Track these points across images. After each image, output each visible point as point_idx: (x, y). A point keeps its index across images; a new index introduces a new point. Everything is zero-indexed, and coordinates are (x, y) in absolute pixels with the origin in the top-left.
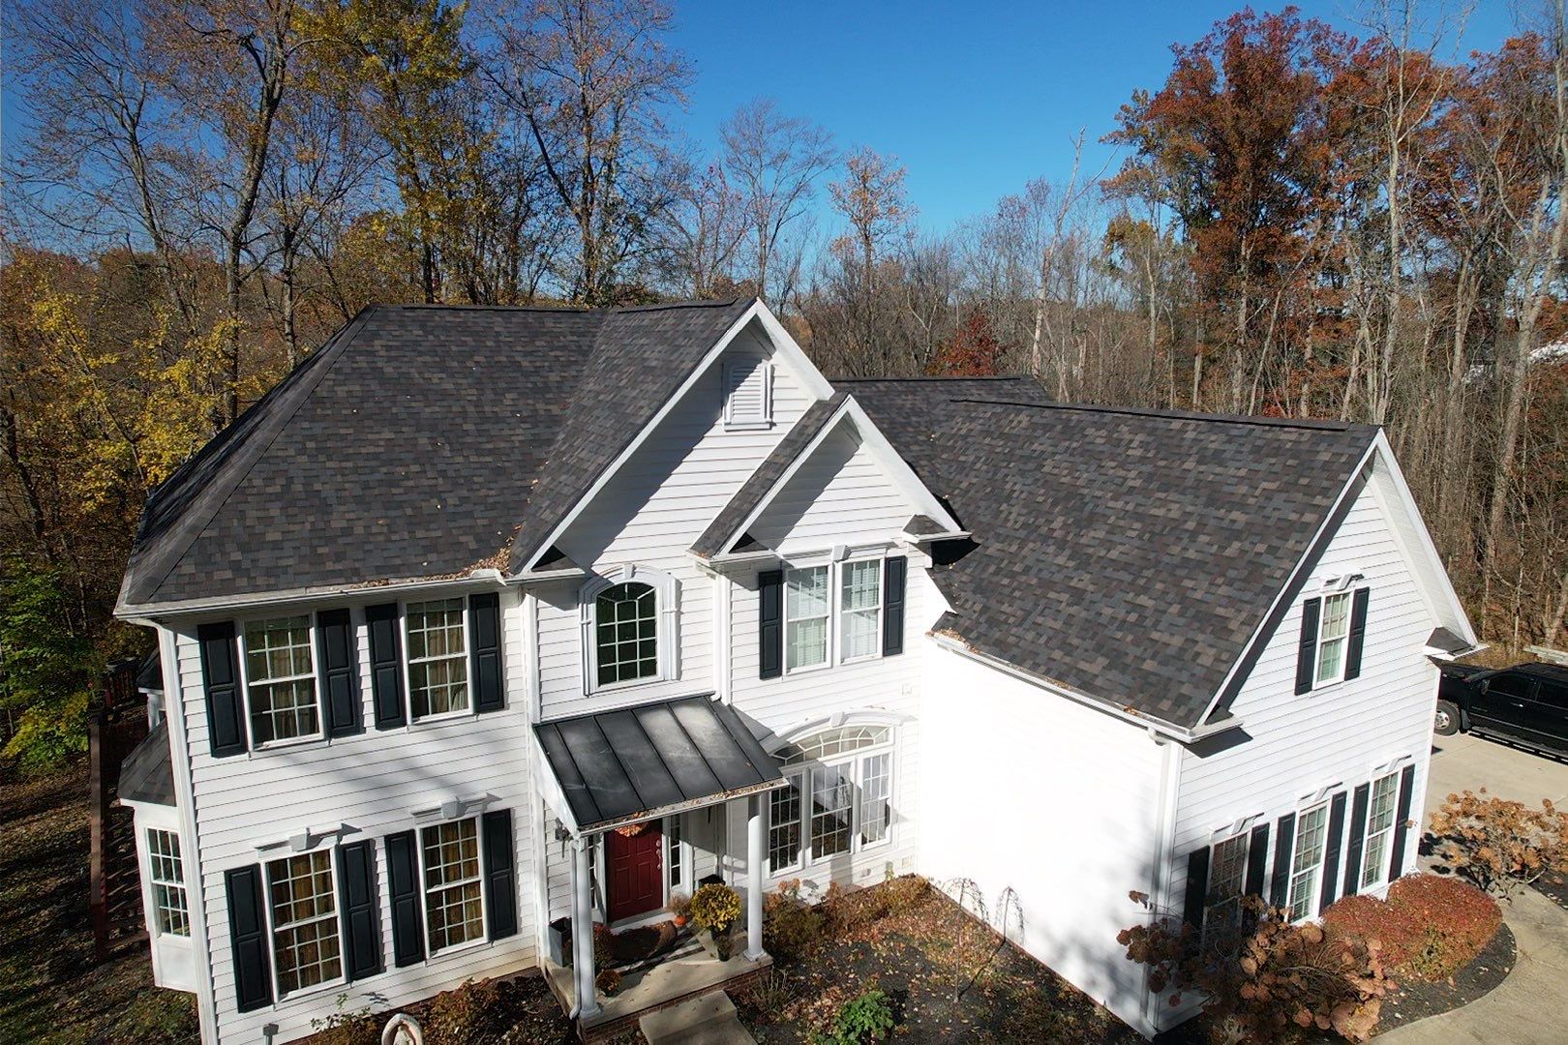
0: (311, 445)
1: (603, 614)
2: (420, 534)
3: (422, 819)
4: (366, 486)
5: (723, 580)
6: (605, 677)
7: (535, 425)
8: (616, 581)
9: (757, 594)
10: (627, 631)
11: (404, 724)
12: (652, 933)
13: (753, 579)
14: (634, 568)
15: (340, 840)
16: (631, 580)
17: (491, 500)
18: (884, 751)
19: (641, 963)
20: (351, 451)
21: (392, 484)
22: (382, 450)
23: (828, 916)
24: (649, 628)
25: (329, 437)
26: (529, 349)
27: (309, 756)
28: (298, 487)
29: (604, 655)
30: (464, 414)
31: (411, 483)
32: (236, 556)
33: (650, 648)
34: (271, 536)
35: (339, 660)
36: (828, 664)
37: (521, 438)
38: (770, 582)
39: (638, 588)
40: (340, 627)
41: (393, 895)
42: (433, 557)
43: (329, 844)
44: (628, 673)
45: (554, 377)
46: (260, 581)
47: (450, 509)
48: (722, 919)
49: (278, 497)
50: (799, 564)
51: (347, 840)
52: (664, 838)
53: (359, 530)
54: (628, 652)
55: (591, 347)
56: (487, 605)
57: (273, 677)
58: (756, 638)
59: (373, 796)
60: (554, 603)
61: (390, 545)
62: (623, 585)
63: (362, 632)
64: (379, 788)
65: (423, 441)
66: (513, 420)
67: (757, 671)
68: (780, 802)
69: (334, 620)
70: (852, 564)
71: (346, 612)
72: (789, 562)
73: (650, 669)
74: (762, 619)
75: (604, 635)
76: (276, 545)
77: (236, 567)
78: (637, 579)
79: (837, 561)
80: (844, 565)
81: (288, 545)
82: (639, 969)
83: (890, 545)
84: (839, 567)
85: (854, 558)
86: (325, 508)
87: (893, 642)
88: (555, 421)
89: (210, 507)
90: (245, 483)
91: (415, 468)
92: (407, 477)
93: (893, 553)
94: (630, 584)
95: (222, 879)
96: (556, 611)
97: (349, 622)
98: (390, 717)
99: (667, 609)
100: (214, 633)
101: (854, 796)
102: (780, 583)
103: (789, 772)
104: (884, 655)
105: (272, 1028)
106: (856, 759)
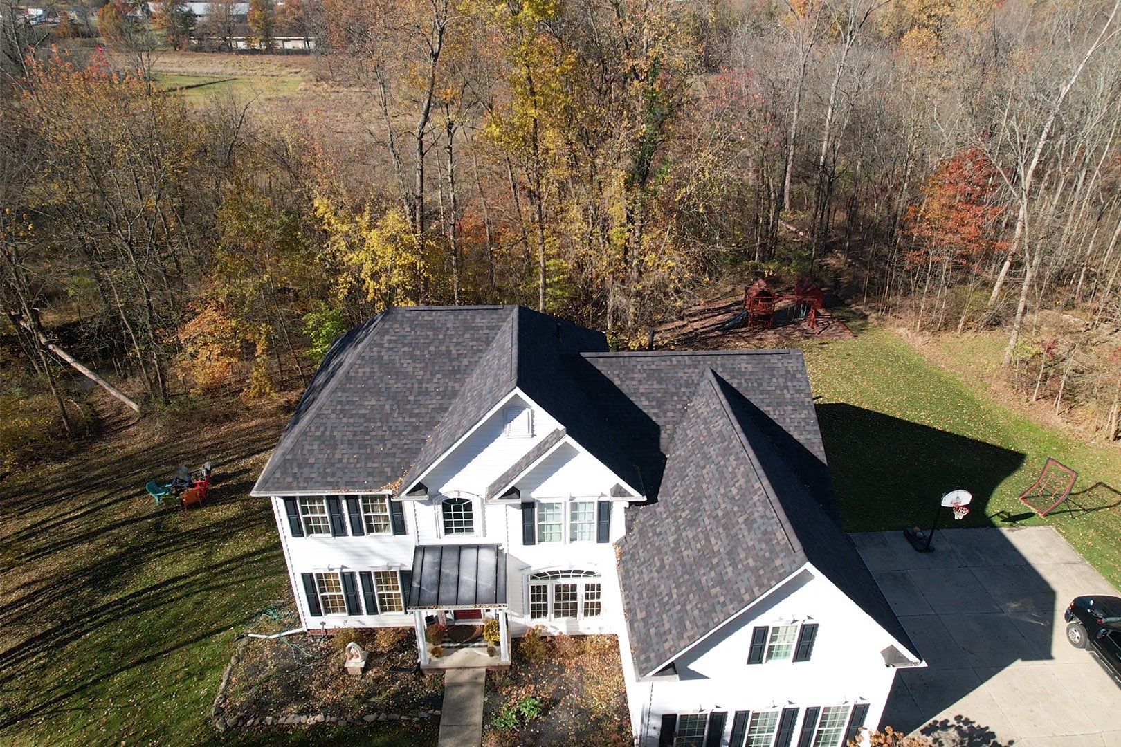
0: (339, 407)
1: (445, 509)
2: (369, 465)
3: (374, 569)
4: (355, 434)
6: (447, 531)
7: (443, 398)
8: (451, 497)
9: (522, 512)
10: (458, 516)
11: (363, 535)
12: (472, 628)
13: (520, 507)
14: (460, 493)
15: (341, 570)
16: (459, 497)
17: (406, 447)
19: (459, 644)
20: (354, 412)
21: (365, 433)
22: (368, 412)
23: (550, 644)
24: (469, 515)
25: (348, 402)
26: (460, 340)
27: (328, 541)
28: (328, 433)
29: (446, 524)
30: (411, 390)
31: (374, 433)
32: (296, 470)
33: (470, 523)
34: (312, 460)
35: (336, 512)
36: (563, 542)
37: (433, 406)
38: (528, 507)
39: (462, 500)
40: (335, 502)
41: (365, 592)
42: (370, 479)
43: (338, 571)
44: (459, 531)
45: (465, 362)
46: (302, 485)
47: (386, 451)
48: (493, 639)
49: (319, 438)
50: (543, 501)
51: (344, 570)
53: (345, 461)
54: (459, 523)
55: (494, 338)
57: (312, 514)
58: (521, 528)
59: (357, 558)
60: (422, 503)
61: (355, 470)
62: (455, 499)
63: (344, 505)
64: (358, 556)
65: (387, 407)
66: (434, 393)
67: (521, 541)
68: (536, 594)
69: (333, 499)
70: (576, 503)
71: (337, 496)
72: (538, 500)
73: (470, 531)
74: (524, 521)
75: (445, 517)
76: (312, 465)
77: (295, 476)
78: (461, 497)
79: (567, 501)
80: (571, 503)
81: (316, 466)
82: (456, 647)
83: (601, 497)
84: (568, 503)
85: (578, 500)
86: (334, 447)
87: (603, 537)
88: (454, 394)
89: (292, 442)
90: (308, 430)
91: (379, 424)
92: (373, 430)
94: (458, 499)
95: (301, 576)
96: (423, 506)
97: (339, 500)
98: (358, 531)
99: (478, 510)
101: (579, 597)
102: (533, 507)
103: (541, 583)
104: (598, 542)
105: (323, 624)
106: (581, 583)
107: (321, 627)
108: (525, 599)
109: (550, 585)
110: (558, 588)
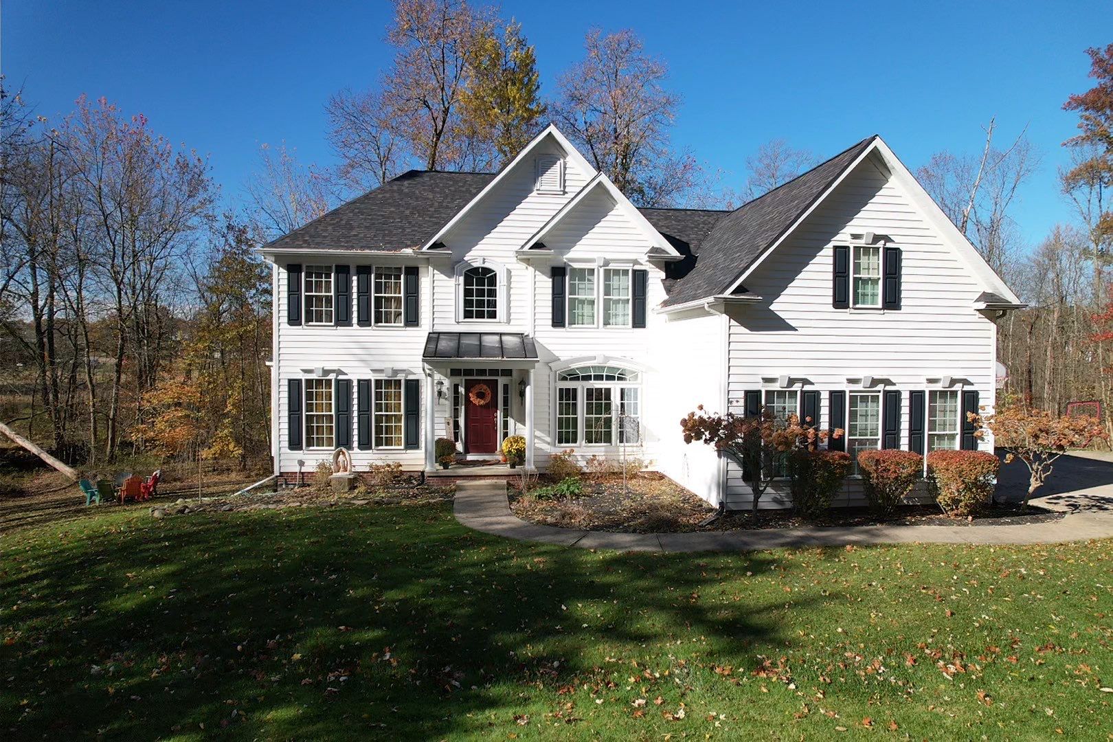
0: (356, 211)
1: (468, 282)
3: (376, 375)
5: (531, 269)
6: (468, 314)
8: (475, 265)
9: (551, 280)
10: (481, 293)
11: (370, 325)
13: (548, 270)
14: (484, 259)
15: (337, 376)
16: (483, 266)
18: (635, 386)
24: (492, 293)
25: (365, 209)
27: (328, 333)
29: (468, 303)
32: (307, 239)
33: (493, 304)
35: (343, 290)
36: (595, 326)
38: (558, 273)
39: (487, 271)
40: (345, 275)
41: (359, 410)
42: (388, 245)
43: (332, 376)
44: (480, 315)
48: (514, 447)
49: (334, 224)
50: (576, 265)
51: (341, 377)
52: (498, 412)
54: (480, 304)
56: (413, 273)
57: (315, 292)
58: (550, 304)
60: (442, 272)
62: (478, 268)
63: (355, 278)
67: (550, 322)
68: (564, 402)
69: (343, 270)
70: (610, 270)
71: (348, 267)
72: (570, 263)
73: (493, 315)
74: (553, 293)
75: (468, 293)
76: (325, 237)
78: (486, 265)
79: (601, 267)
80: (605, 270)
83: (636, 262)
84: (602, 271)
85: (612, 266)
87: (639, 321)
93: (637, 267)
94: (482, 268)
95: (287, 383)
96: (443, 277)
97: (349, 273)
98: (364, 321)
99: (502, 284)
100: (293, 269)
101: (613, 407)
102: (564, 275)
103: (570, 385)
104: (633, 327)
105: (301, 463)
106: (615, 387)
107: (297, 469)
108: (552, 411)
109: (581, 387)
110: (590, 392)
